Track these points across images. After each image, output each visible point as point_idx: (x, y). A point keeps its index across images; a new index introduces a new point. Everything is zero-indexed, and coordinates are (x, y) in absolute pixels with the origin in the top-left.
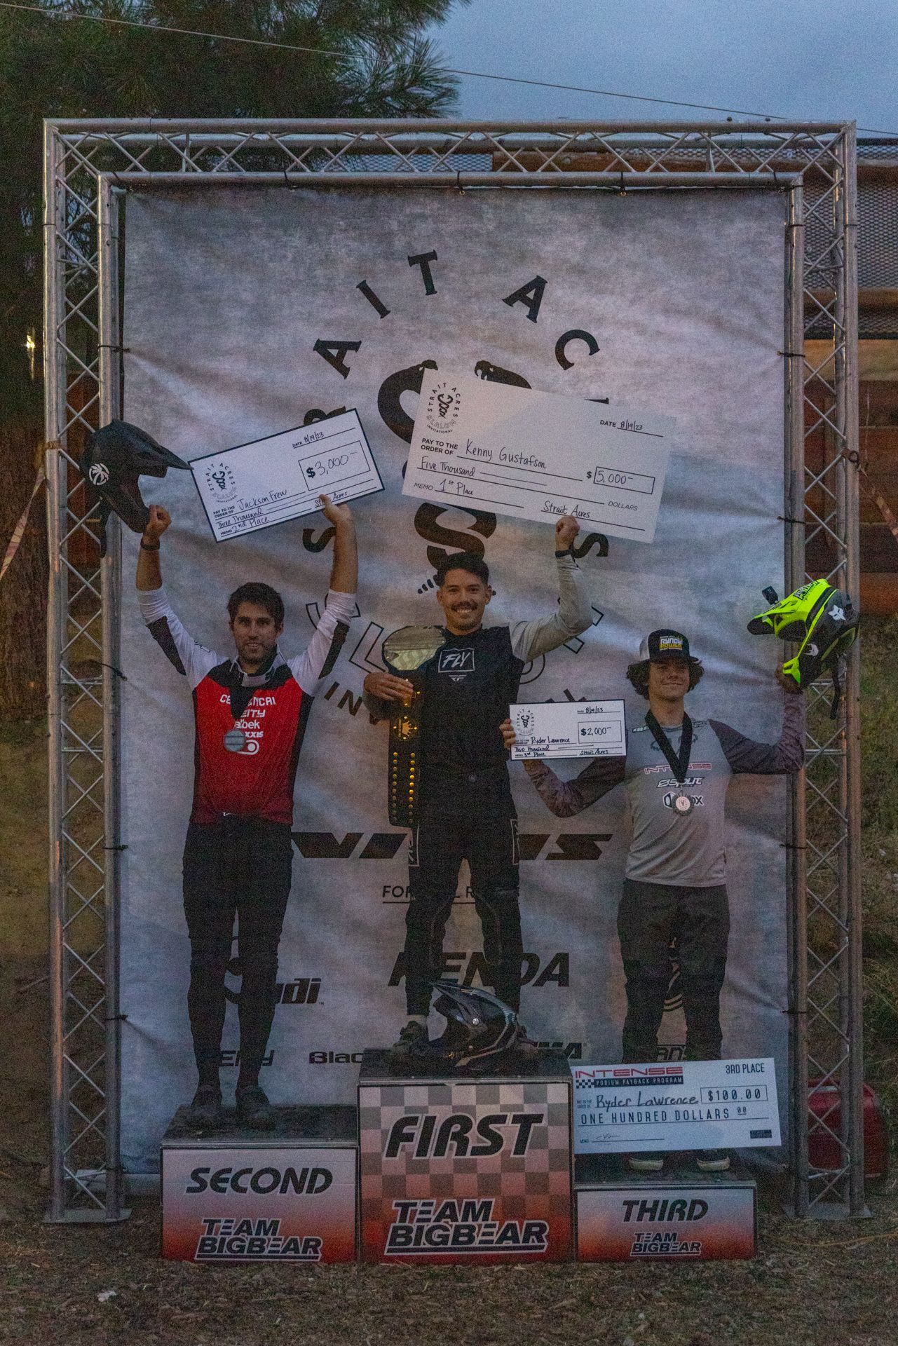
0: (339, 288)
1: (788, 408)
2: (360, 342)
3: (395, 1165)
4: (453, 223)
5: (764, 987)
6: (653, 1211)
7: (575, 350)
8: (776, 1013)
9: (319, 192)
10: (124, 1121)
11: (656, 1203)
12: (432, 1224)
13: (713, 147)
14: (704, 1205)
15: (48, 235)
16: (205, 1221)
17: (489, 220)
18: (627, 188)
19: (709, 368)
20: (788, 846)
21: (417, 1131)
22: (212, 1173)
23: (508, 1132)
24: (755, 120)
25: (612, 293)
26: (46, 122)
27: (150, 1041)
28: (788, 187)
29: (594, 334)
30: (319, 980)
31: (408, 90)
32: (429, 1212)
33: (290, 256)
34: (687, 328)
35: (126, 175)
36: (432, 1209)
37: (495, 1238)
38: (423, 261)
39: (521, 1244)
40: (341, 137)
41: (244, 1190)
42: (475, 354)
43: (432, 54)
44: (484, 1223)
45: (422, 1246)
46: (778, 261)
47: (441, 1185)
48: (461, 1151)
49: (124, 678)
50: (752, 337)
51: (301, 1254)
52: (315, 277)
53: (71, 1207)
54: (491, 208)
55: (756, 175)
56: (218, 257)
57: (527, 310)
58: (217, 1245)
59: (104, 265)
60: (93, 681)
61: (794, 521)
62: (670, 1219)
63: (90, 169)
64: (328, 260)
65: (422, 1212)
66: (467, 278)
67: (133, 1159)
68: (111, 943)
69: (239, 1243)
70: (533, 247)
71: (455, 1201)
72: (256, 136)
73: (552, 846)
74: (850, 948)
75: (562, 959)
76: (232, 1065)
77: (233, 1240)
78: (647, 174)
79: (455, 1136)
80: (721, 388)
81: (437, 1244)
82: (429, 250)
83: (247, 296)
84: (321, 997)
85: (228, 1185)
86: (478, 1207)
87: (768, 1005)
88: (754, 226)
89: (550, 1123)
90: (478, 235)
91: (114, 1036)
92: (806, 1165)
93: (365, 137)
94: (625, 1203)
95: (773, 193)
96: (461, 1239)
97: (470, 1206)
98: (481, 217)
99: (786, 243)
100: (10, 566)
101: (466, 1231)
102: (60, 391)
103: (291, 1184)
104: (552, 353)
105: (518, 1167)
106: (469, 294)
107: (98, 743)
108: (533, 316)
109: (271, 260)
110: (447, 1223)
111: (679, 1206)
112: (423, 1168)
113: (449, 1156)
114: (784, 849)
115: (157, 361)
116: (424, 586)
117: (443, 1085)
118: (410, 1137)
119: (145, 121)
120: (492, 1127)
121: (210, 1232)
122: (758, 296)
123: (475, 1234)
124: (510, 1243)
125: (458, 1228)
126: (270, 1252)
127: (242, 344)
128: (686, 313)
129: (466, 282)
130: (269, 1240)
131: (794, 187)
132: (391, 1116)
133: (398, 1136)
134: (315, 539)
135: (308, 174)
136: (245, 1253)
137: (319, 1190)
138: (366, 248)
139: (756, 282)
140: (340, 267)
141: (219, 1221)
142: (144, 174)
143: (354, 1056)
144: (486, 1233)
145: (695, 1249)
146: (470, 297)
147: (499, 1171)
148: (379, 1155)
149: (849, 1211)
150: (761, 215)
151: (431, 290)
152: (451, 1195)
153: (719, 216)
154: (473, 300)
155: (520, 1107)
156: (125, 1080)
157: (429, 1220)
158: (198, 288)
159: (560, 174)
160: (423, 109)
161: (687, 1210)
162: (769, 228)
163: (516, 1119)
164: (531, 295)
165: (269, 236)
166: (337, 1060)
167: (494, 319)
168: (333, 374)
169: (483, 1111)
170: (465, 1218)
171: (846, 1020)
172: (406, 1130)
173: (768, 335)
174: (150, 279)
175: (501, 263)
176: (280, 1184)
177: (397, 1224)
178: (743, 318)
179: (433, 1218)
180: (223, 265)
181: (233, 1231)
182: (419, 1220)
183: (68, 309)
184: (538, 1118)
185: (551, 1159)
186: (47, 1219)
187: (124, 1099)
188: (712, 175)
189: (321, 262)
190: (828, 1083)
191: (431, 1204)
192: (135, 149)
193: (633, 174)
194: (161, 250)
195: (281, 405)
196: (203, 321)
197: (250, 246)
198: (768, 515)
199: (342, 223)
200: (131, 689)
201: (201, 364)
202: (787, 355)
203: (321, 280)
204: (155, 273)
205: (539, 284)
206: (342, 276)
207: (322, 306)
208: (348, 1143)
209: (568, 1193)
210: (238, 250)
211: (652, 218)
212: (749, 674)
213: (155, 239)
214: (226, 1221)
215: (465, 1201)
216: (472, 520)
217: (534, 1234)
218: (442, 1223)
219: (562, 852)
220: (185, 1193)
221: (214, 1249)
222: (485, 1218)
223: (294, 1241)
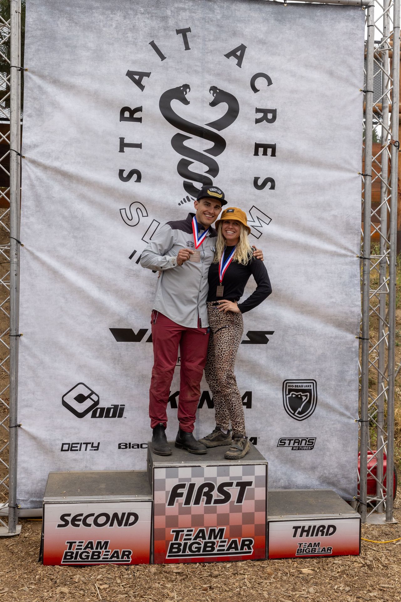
0: (140, 44)
2: (150, 73)
3: (172, 510)
4: (199, 14)
5: (347, 408)
7: (260, 83)
8: (353, 421)
10: (18, 481)
11: (310, 527)
12: (192, 541)
14: (334, 528)
16: (68, 543)
17: (218, 13)
19: (326, 96)
20: (360, 338)
21: (185, 491)
22: (72, 516)
23: (234, 491)
25: (279, 55)
27: (33, 438)
28: (367, 7)
29: (270, 75)
30: (124, 405)
32: (190, 535)
33: (114, 26)
34: (315, 75)
36: (192, 533)
37: (225, 548)
38: (184, 32)
39: (239, 551)
41: (90, 525)
42: (209, 82)
44: (220, 540)
45: (186, 553)
46: (361, 44)
47: (197, 520)
48: (208, 502)
49: (22, 245)
50: (347, 81)
51: (120, 559)
52: (127, 37)
54: (219, 7)
56: (76, 23)
57: (236, 61)
58: (74, 555)
59: (14, 22)
60: (5, 247)
61: (367, 175)
62: (317, 535)
64: (134, 29)
65: (187, 535)
66: (206, 43)
67: (23, 500)
69: (86, 554)
70: (240, 29)
71: (205, 529)
75: (249, 394)
76: (77, 450)
77: (83, 553)
79: (206, 494)
80: (332, 107)
81: (194, 552)
82: (187, 27)
83: (90, 45)
84: (125, 414)
85: (81, 523)
86: (217, 532)
87: (349, 418)
88: (350, 25)
89: (256, 486)
90: (212, 21)
91: (14, 436)
92: (365, 496)
94: (294, 527)
95: (360, 9)
96: (208, 549)
97: (213, 531)
98: (214, 11)
101: (210, 545)
103: (115, 522)
104: (249, 84)
105: (239, 510)
106: (206, 51)
107: (7, 279)
108: (239, 64)
109: (104, 26)
110: (200, 540)
111: (321, 528)
112: (188, 511)
113: (202, 505)
114: (358, 339)
115: (42, 77)
116: (181, 202)
117: (200, 466)
118: (181, 495)
120: (225, 488)
121: (70, 548)
122: (351, 61)
123: (215, 546)
124: (234, 551)
125: (206, 543)
126: (103, 558)
127: (88, 70)
128: (315, 68)
129: (205, 45)
130: (103, 552)
131: (370, 6)
132: (171, 484)
133: (175, 494)
134: (125, 175)
136: (89, 560)
137: (131, 524)
138: (155, 23)
139: (351, 54)
140: (141, 32)
141: (75, 542)
143: (141, 445)
144: (221, 545)
145: (329, 551)
146: (207, 53)
147: (228, 512)
148: (164, 505)
150: (353, 19)
151: (187, 48)
152: (202, 525)
153: (333, 19)
154: (209, 54)
155: (240, 478)
156: (20, 458)
157: (190, 539)
158: (65, 38)
161: (325, 530)
162: (357, 27)
163: (238, 484)
164: (238, 53)
165: (103, 14)
166: (133, 447)
167: (220, 65)
168: (136, 88)
169: (220, 480)
170: (210, 538)
172: (179, 491)
173: (355, 81)
174: (39, 33)
175: (224, 36)
176: (110, 522)
177: (173, 542)
178: (343, 72)
179: (192, 537)
180: (78, 27)
181: (83, 547)
182: (185, 539)
184: (250, 484)
185: (256, 505)
187: (19, 469)
189: (131, 30)
191: (192, 531)
194: (45, 18)
195: (108, 104)
196: (67, 57)
197: (93, 19)
198: (353, 172)
199: (142, 9)
200: (25, 251)
201: (66, 78)
202: (366, 92)
203: (130, 39)
204: (42, 29)
205: (242, 48)
206: (142, 37)
207: (131, 53)
208: (147, 498)
209: (265, 523)
210: (86, 20)
211: (300, 18)
212: (343, 252)
213: (42, 11)
214: (79, 542)
215: (210, 528)
216: (207, 168)
217: (246, 545)
218: (197, 541)
219: (249, 340)
220: (57, 528)
221: (72, 558)
222: (221, 538)
223: (117, 552)
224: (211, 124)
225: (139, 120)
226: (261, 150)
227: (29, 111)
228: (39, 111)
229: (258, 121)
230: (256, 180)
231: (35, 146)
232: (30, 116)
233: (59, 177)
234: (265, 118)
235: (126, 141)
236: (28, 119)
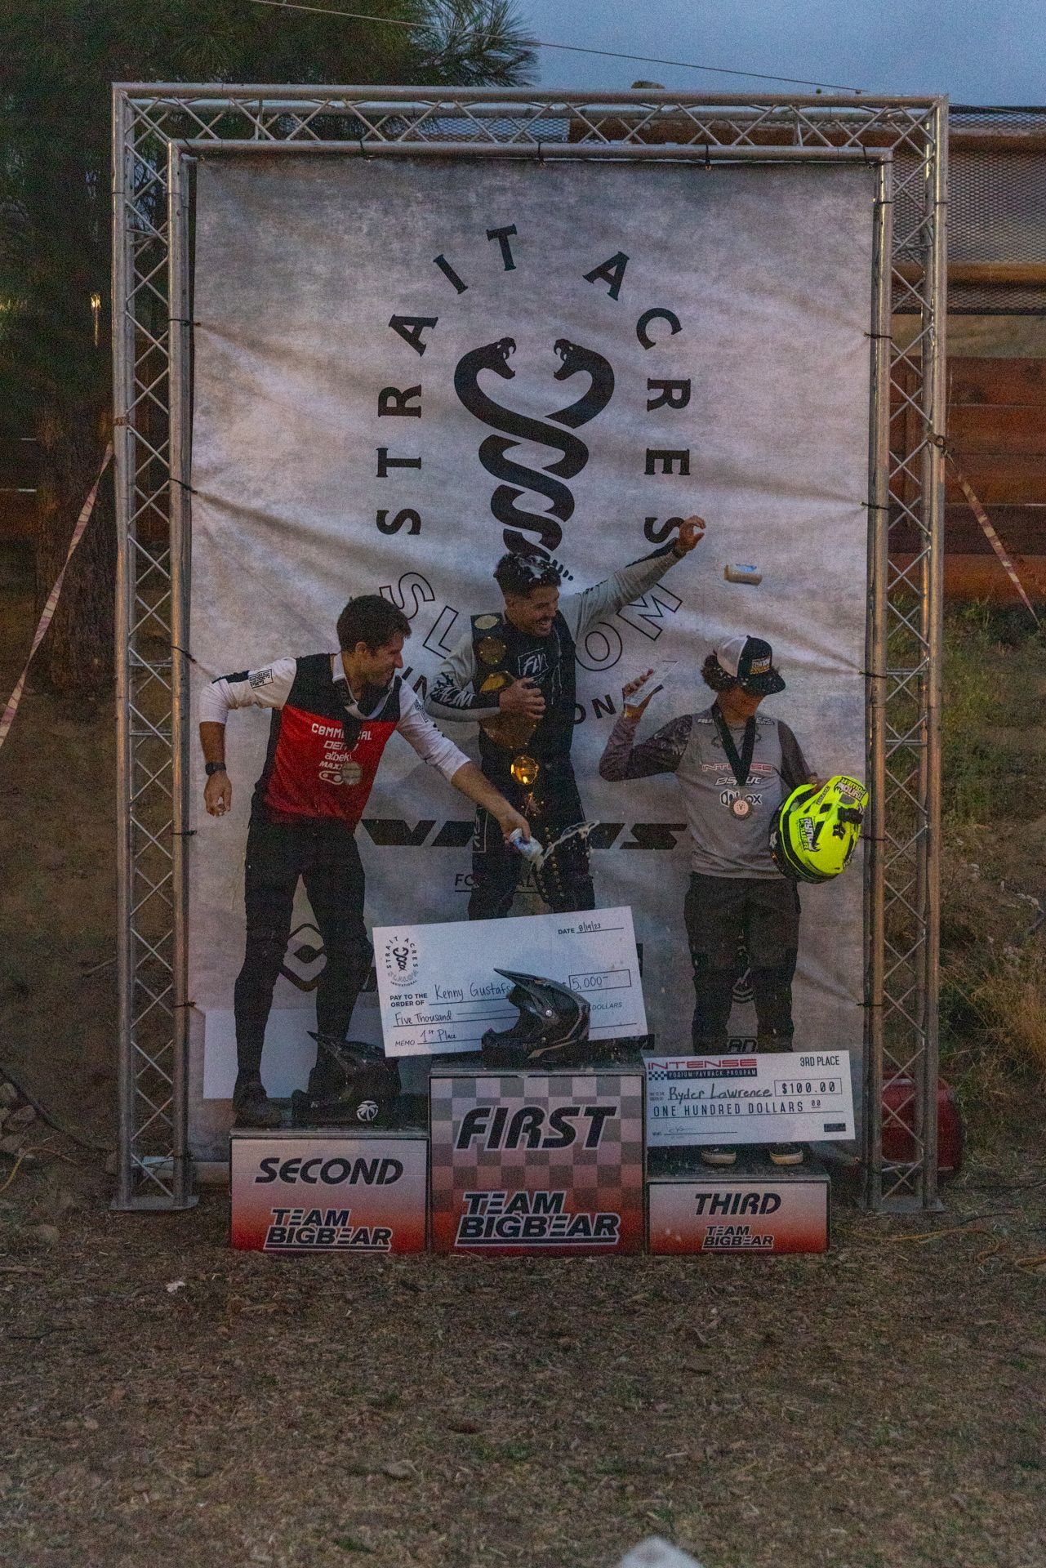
0: (416, 262)
1: (873, 389)
2: (437, 319)
3: (466, 1157)
4: (533, 198)
5: (840, 978)
6: (726, 1204)
7: (657, 329)
8: (851, 1006)
9: (396, 162)
11: (729, 1196)
12: (503, 1215)
13: (801, 121)
14: (777, 1199)
15: (118, 204)
16: (274, 1211)
17: (570, 193)
18: (712, 162)
19: (794, 348)
20: (865, 838)
21: (489, 1122)
22: (282, 1162)
23: (582, 1125)
24: (843, 94)
25: (696, 271)
26: (115, 85)
28: (878, 163)
29: (677, 313)
31: (486, 53)
32: (500, 1204)
33: (365, 231)
34: (771, 307)
35: (197, 142)
36: (503, 1200)
37: (566, 1230)
38: (502, 236)
39: (592, 1236)
40: (418, 105)
41: (314, 1181)
42: (553, 332)
43: (511, 15)
44: (555, 1215)
45: (492, 1237)
46: (866, 240)
47: (513, 1177)
48: (533, 1143)
49: (194, 661)
50: (836, 316)
51: (370, 1245)
52: (391, 250)
53: (139, 1195)
54: (572, 180)
55: (846, 150)
56: (292, 229)
57: (608, 287)
58: (286, 1235)
59: (174, 235)
60: (162, 663)
61: (878, 507)
62: (743, 1212)
63: (160, 135)
64: (404, 233)
65: (492, 1204)
66: (548, 254)
68: (180, 928)
69: (308, 1233)
70: (615, 222)
71: (527, 1193)
72: (332, 103)
73: (626, 835)
74: (928, 941)
77: (301, 1231)
78: (733, 148)
79: (528, 1127)
80: (806, 370)
81: (510, 1235)
82: (508, 224)
83: (319, 269)
85: (297, 1176)
86: (549, 1200)
87: (844, 998)
88: (842, 202)
89: (623, 1116)
90: (558, 210)
91: (182, 1023)
92: (878, 1158)
93: (444, 105)
94: (698, 1196)
95: (862, 169)
96: (532, 1231)
98: (562, 189)
99: (875, 220)
100: (78, 545)
101: (537, 1223)
102: (128, 365)
103: (361, 1175)
104: (634, 332)
105: (591, 1159)
106: (547, 270)
107: (168, 725)
108: (614, 293)
109: (345, 232)
110: (518, 1214)
111: (751, 1200)
112: (496, 1160)
113: (521, 1148)
115: (228, 336)
117: (515, 1076)
118: (481, 1129)
119: (217, 87)
120: (564, 1119)
121: (279, 1222)
122: (845, 275)
123: (546, 1226)
124: (581, 1236)
125: (529, 1220)
126: (339, 1242)
127: (316, 318)
128: (771, 293)
129: (545, 258)
130: (339, 1230)
131: (883, 163)
132: (462, 1107)
133: (470, 1127)
134: (389, 520)
135: (383, 144)
136: (315, 1243)
137: (390, 1181)
138: (444, 222)
139: (844, 261)
140: (417, 240)
141: (288, 1211)
142: (216, 142)
144: (558, 1225)
145: (767, 1244)
147: (571, 1163)
149: (921, 1204)
150: (849, 192)
151: (510, 266)
152: (520, 1186)
153: (806, 192)
154: (553, 276)
155: (593, 1100)
157: (499, 1212)
158: (272, 259)
159: (644, 147)
160: (502, 74)
161: (759, 1204)
162: (858, 205)
163: (589, 1112)
164: (612, 272)
165: (344, 207)
167: (574, 295)
168: (409, 352)
169: (556, 1104)
170: (536, 1210)
171: (922, 1012)
172: (478, 1122)
173: (854, 316)
174: (221, 251)
175: (582, 239)
176: (350, 1175)
177: (468, 1215)
178: (828, 297)
179: (504, 1208)
180: (295, 237)
181: (302, 1221)
182: (490, 1212)
183: (137, 281)
184: (611, 1111)
185: (623, 1152)
186: (114, 1206)
188: (800, 149)
189: (397, 236)
190: (903, 1076)
191: (502, 1196)
192: (207, 115)
193: (719, 148)
194: (234, 221)
195: (356, 383)
196: (276, 295)
197: (324, 219)
198: (851, 501)
199: (419, 195)
200: (200, 672)
201: (274, 339)
202: (874, 336)
203: (398, 254)
204: (225, 245)
205: (621, 261)
206: (419, 249)
207: (398, 280)
208: (419, 1134)
209: (641, 1185)
210: (311, 223)
211: (738, 192)
212: (830, 663)
213: (226, 209)
214: (296, 1211)
215: (536, 1193)
216: (550, 503)
217: (605, 1226)
218: (513, 1215)
219: (636, 841)
220: (254, 1183)
221: (283, 1239)
222: (557, 1210)
223: (365, 1231)
224: (559, 416)
225: (416, 412)
226: (659, 463)
227: (206, 404)
228: (224, 402)
229: (652, 405)
230: (649, 522)
231: (217, 470)
232: (206, 412)
233: (263, 529)
234: (666, 398)
235: (390, 455)
236: (203, 418)
